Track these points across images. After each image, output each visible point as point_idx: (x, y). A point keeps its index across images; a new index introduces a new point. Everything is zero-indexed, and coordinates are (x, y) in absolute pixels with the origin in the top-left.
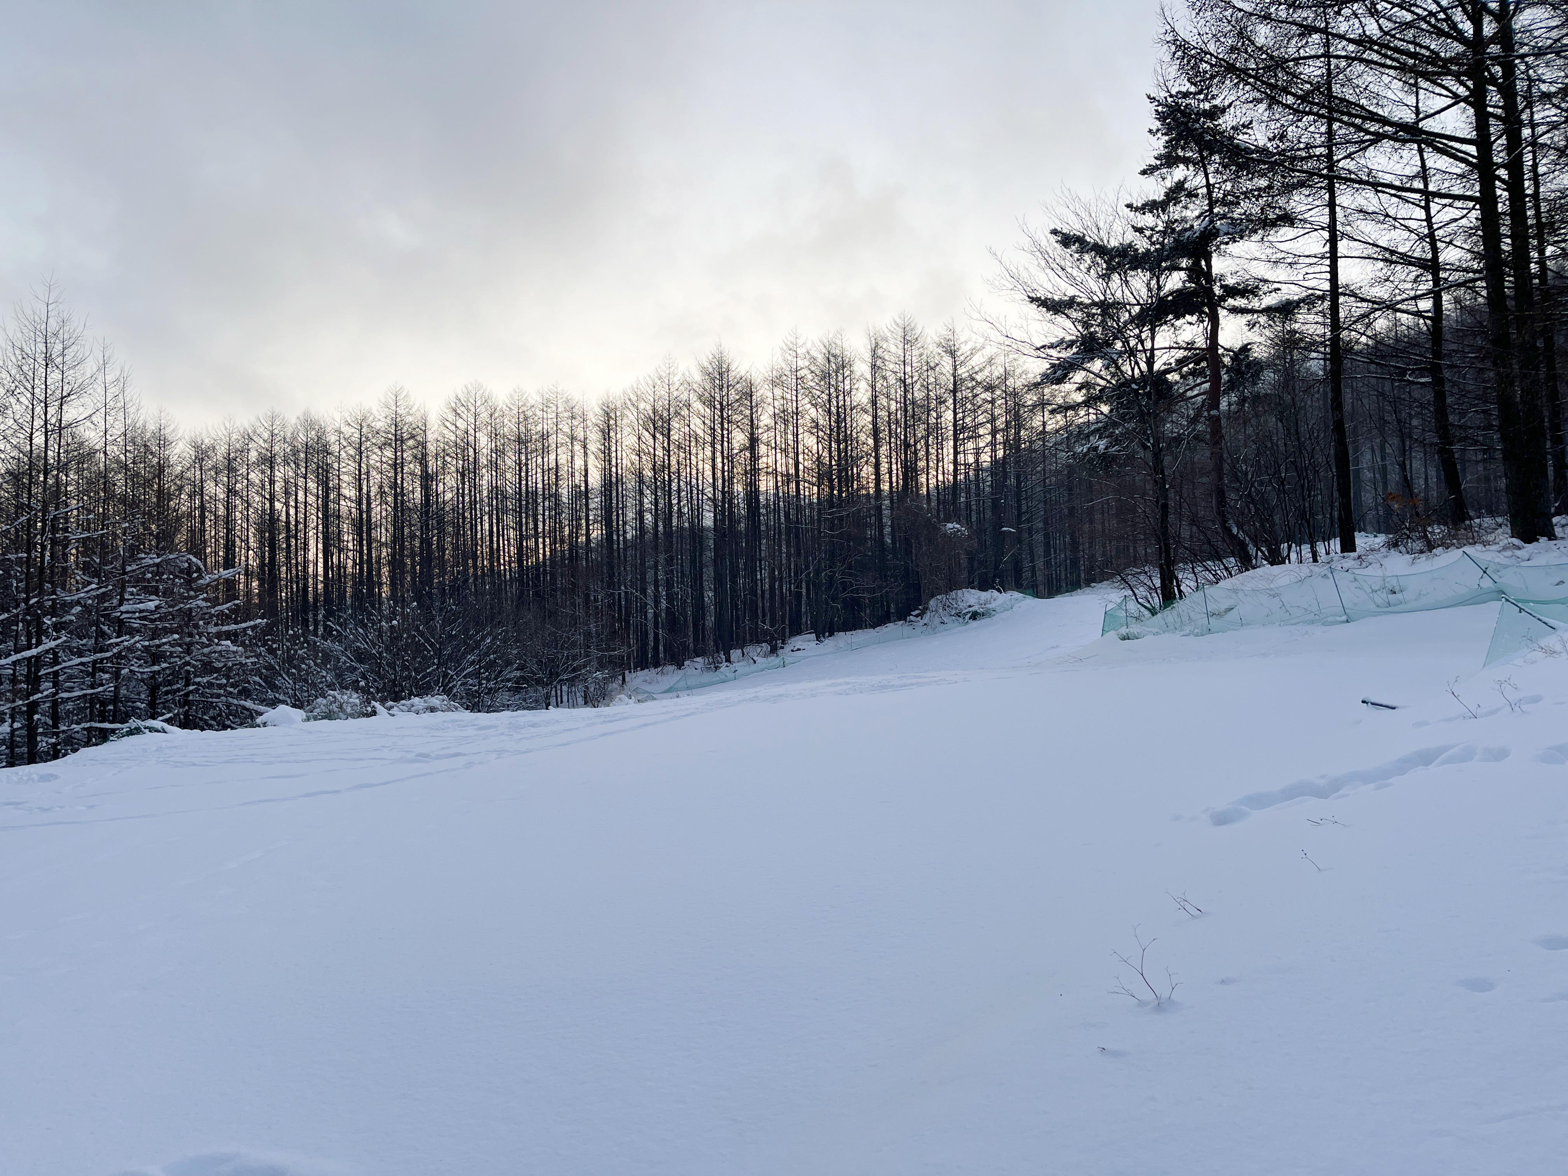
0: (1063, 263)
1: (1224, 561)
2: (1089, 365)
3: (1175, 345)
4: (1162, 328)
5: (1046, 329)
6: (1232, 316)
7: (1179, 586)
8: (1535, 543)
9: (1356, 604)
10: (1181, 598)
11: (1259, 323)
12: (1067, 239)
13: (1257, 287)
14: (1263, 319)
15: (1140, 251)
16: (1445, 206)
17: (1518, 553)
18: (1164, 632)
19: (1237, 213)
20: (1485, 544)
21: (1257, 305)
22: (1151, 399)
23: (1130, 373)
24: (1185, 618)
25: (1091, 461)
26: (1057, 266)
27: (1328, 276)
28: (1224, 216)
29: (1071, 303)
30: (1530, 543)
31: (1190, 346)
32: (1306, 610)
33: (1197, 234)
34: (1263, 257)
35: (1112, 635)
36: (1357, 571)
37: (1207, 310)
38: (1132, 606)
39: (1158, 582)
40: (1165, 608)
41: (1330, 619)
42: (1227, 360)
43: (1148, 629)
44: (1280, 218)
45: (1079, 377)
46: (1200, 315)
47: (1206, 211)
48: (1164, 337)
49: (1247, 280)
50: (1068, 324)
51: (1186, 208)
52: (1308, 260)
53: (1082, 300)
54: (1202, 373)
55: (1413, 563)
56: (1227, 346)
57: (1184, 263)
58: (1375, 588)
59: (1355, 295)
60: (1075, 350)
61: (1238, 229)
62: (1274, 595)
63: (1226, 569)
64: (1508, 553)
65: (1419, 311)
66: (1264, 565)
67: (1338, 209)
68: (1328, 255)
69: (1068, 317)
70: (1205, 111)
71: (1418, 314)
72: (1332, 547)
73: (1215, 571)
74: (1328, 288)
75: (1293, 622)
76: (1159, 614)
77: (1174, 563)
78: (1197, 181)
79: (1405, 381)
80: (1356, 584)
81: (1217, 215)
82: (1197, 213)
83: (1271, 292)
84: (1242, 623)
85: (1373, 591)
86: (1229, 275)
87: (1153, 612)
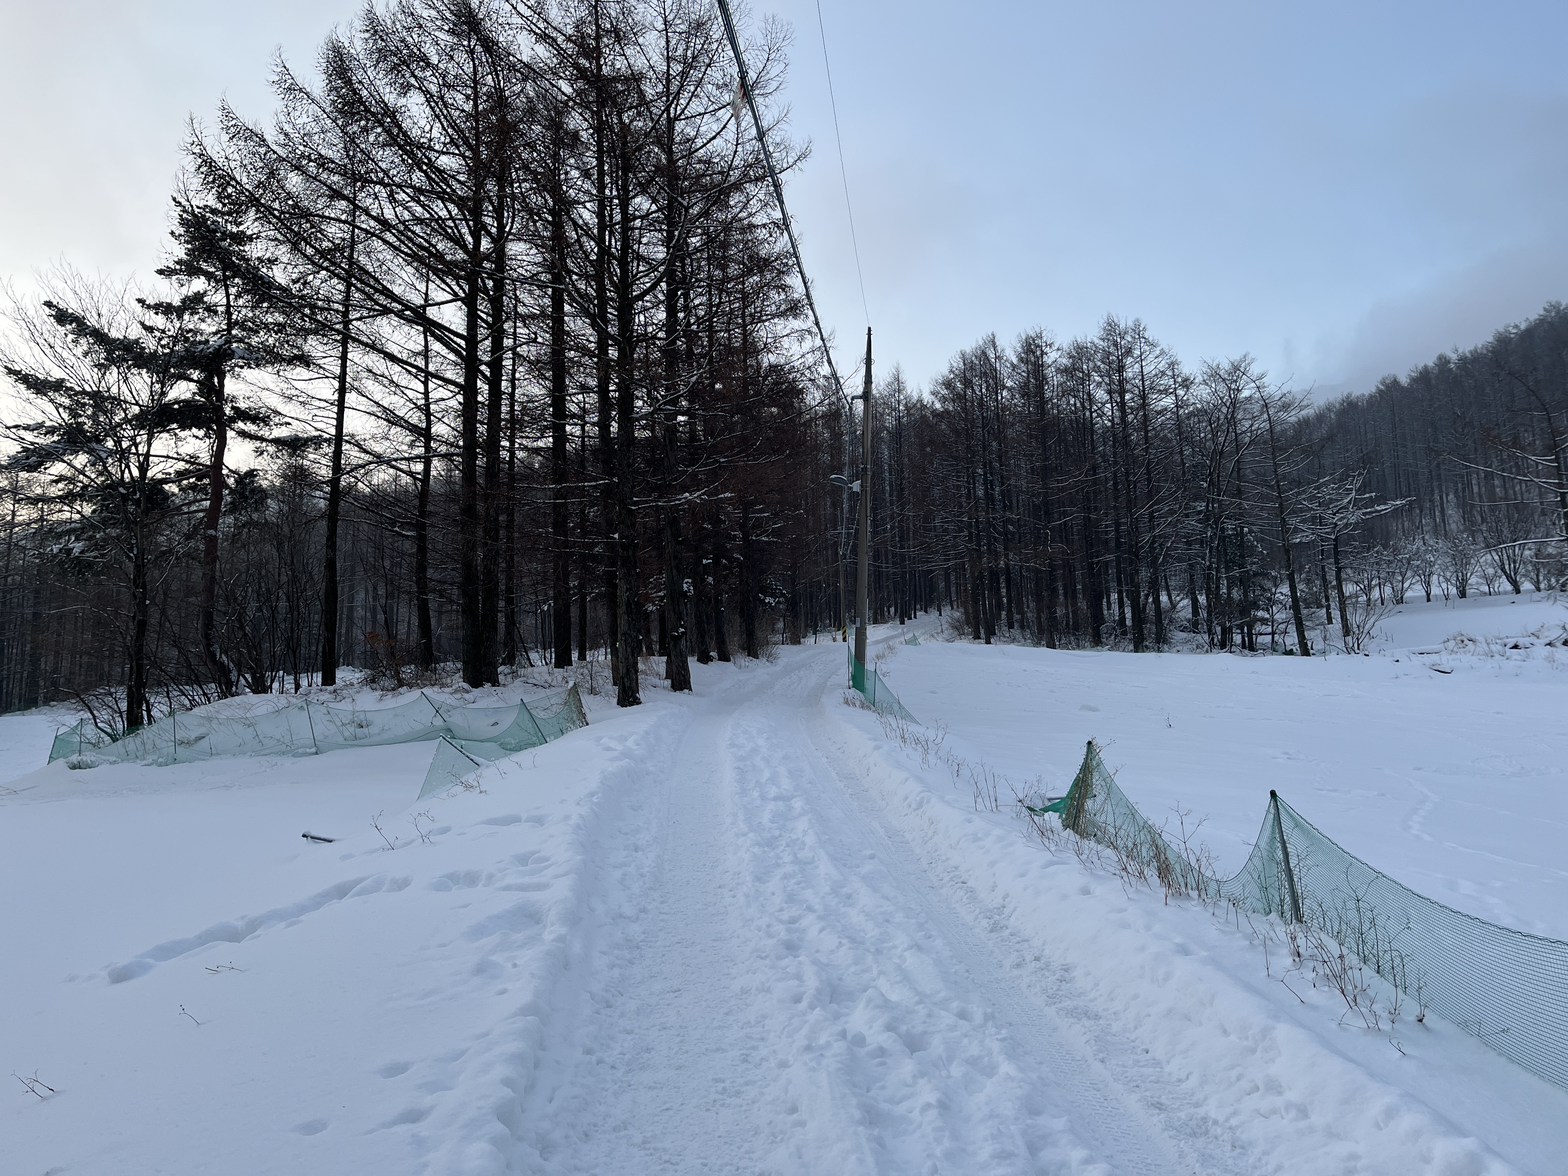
0: (51, 340)
1: (204, 687)
2: (71, 457)
3: (175, 456)
4: (162, 435)
5: (20, 408)
6: (240, 439)
7: (149, 711)
8: (480, 688)
9: (326, 737)
10: (150, 723)
11: (267, 451)
12: (62, 315)
13: (268, 417)
14: (271, 449)
15: (147, 351)
16: (440, 386)
17: (466, 696)
18: (122, 761)
19: (255, 340)
20: (443, 686)
21: (267, 434)
22: (140, 507)
23: (119, 475)
24: (149, 746)
25: (61, 563)
26: (44, 342)
27: (334, 422)
28: (241, 340)
29: (58, 385)
30: (477, 687)
31: (192, 459)
32: (279, 741)
33: (211, 350)
34: (277, 390)
35: (61, 763)
36: (331, 705)
37: (215, 428)
38: (90, 731)
39: (124, 706)
40: (128, 734)
41: (300, 751)
42: (231, 481)
43: (104, 758)
44: (296, 357)
45: (58, 468)
46: (208, 430)
47: (224, 330)
48: (162, 444)
49: (261, 407)
50: (50, 408)
51: (203, 320)
52: (317, 403)
53: (72, 385)
54: (203, 489)
55: (381, 700)
56: (233, 468)
57: (196, 375)
58: (345, 721)
59: (358, 445)
60: (56, 438)
61: (255, 356)
62: (249, 724)
63: (205, 694)
64: (458, 696)
65: (410, 472)
66: (245, 694)
67: (349, 363)
68: (336, 403)
69: (51, 401)
70: (231, 232)
71: (410, 473)
72: (315, 679)
73: (193, 696)
74: (334, 433)
75: (262, 753)
76: (120, 742)
77: (144, 685)
78: (218, 298)
79: (393, 531)
80: (328, 717)
81: (234, 337)
82: (214, 329)
83: (281, 425)
84: (212, 753)
85: (343, 724)
86: (241, 398)
87: (114, 739)
